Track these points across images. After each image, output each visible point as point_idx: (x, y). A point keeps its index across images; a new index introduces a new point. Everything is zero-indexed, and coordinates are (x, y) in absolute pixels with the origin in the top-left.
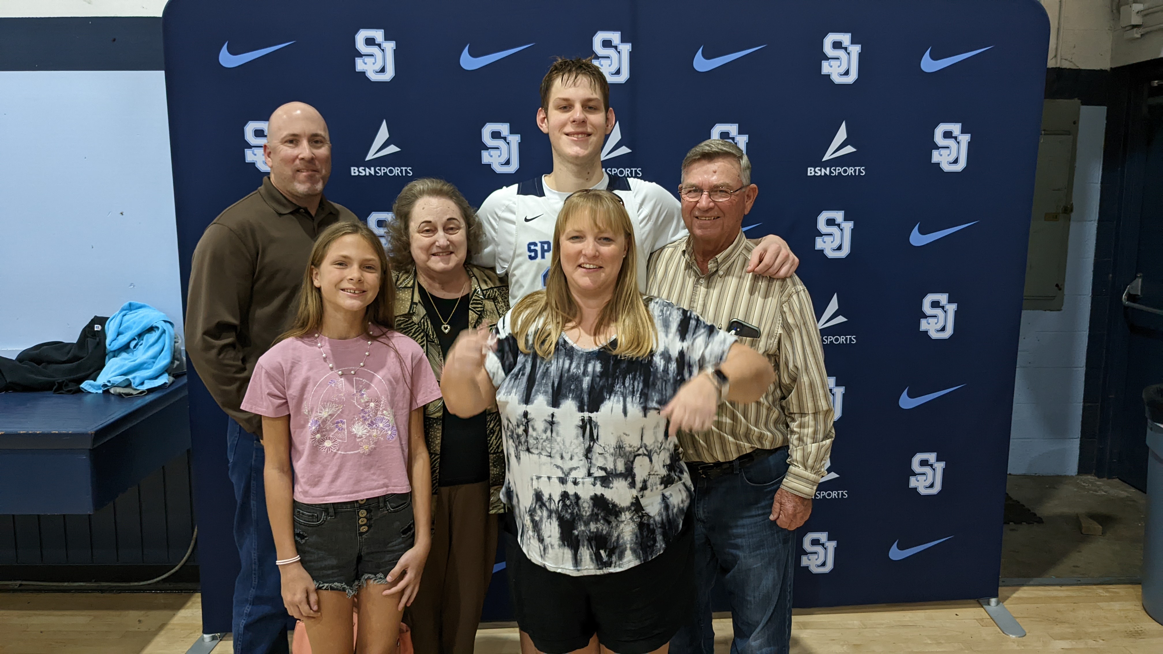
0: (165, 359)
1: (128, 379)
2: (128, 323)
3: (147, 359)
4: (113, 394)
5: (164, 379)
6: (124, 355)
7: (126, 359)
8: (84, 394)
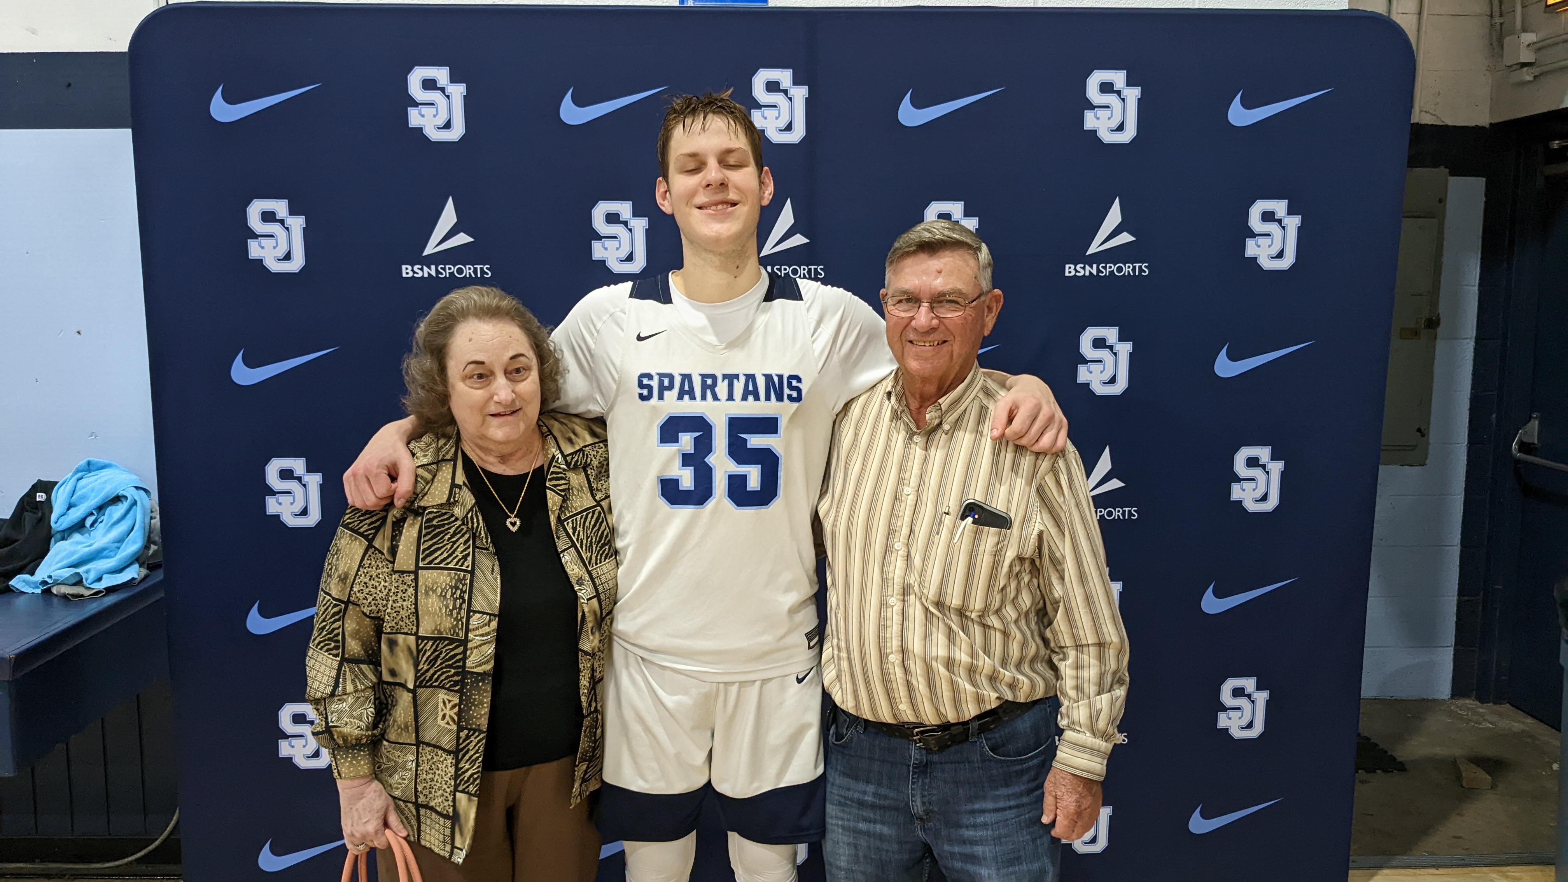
0: (134, 542)
1: (78, 574)
2: (84, 490)
3: (108, 543)
4: (56, 595)
5: (134, 572)
6: (77, 537)
7: (78, 543)
8: (15, 594)
